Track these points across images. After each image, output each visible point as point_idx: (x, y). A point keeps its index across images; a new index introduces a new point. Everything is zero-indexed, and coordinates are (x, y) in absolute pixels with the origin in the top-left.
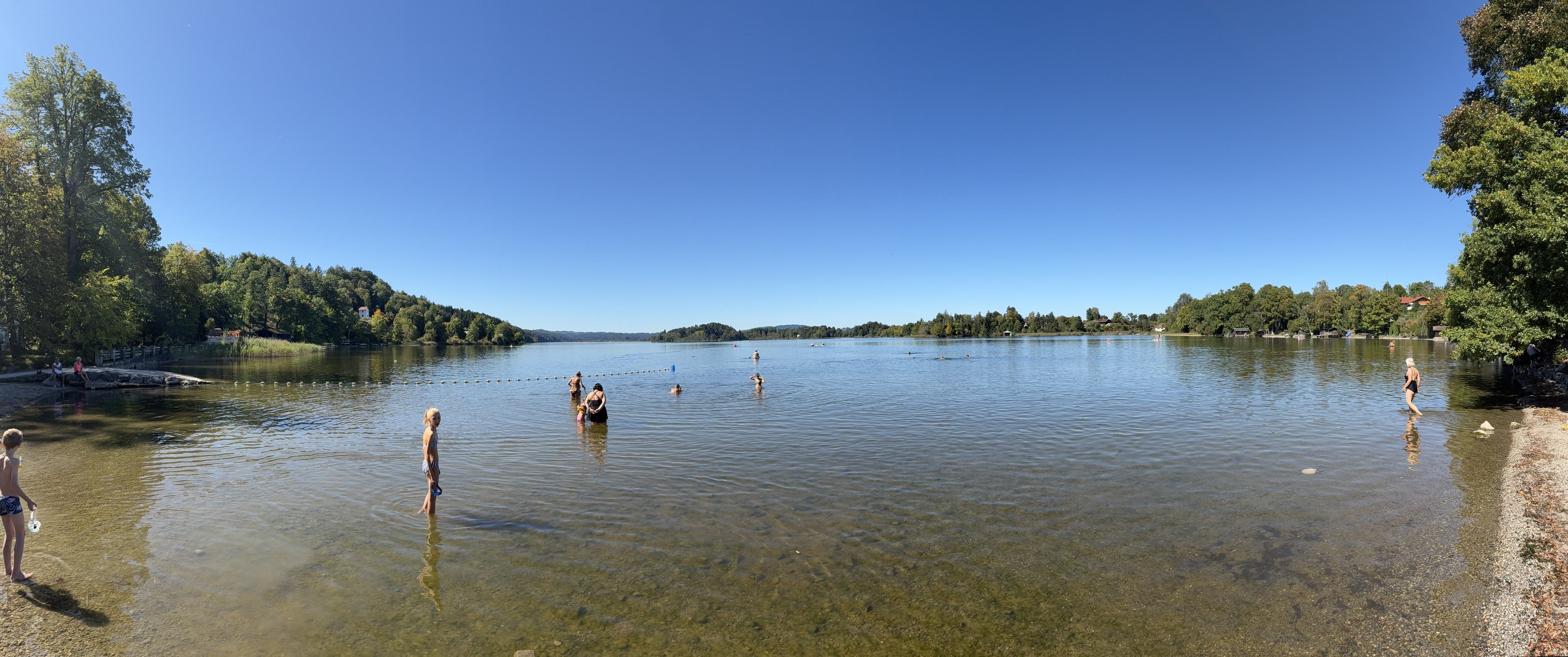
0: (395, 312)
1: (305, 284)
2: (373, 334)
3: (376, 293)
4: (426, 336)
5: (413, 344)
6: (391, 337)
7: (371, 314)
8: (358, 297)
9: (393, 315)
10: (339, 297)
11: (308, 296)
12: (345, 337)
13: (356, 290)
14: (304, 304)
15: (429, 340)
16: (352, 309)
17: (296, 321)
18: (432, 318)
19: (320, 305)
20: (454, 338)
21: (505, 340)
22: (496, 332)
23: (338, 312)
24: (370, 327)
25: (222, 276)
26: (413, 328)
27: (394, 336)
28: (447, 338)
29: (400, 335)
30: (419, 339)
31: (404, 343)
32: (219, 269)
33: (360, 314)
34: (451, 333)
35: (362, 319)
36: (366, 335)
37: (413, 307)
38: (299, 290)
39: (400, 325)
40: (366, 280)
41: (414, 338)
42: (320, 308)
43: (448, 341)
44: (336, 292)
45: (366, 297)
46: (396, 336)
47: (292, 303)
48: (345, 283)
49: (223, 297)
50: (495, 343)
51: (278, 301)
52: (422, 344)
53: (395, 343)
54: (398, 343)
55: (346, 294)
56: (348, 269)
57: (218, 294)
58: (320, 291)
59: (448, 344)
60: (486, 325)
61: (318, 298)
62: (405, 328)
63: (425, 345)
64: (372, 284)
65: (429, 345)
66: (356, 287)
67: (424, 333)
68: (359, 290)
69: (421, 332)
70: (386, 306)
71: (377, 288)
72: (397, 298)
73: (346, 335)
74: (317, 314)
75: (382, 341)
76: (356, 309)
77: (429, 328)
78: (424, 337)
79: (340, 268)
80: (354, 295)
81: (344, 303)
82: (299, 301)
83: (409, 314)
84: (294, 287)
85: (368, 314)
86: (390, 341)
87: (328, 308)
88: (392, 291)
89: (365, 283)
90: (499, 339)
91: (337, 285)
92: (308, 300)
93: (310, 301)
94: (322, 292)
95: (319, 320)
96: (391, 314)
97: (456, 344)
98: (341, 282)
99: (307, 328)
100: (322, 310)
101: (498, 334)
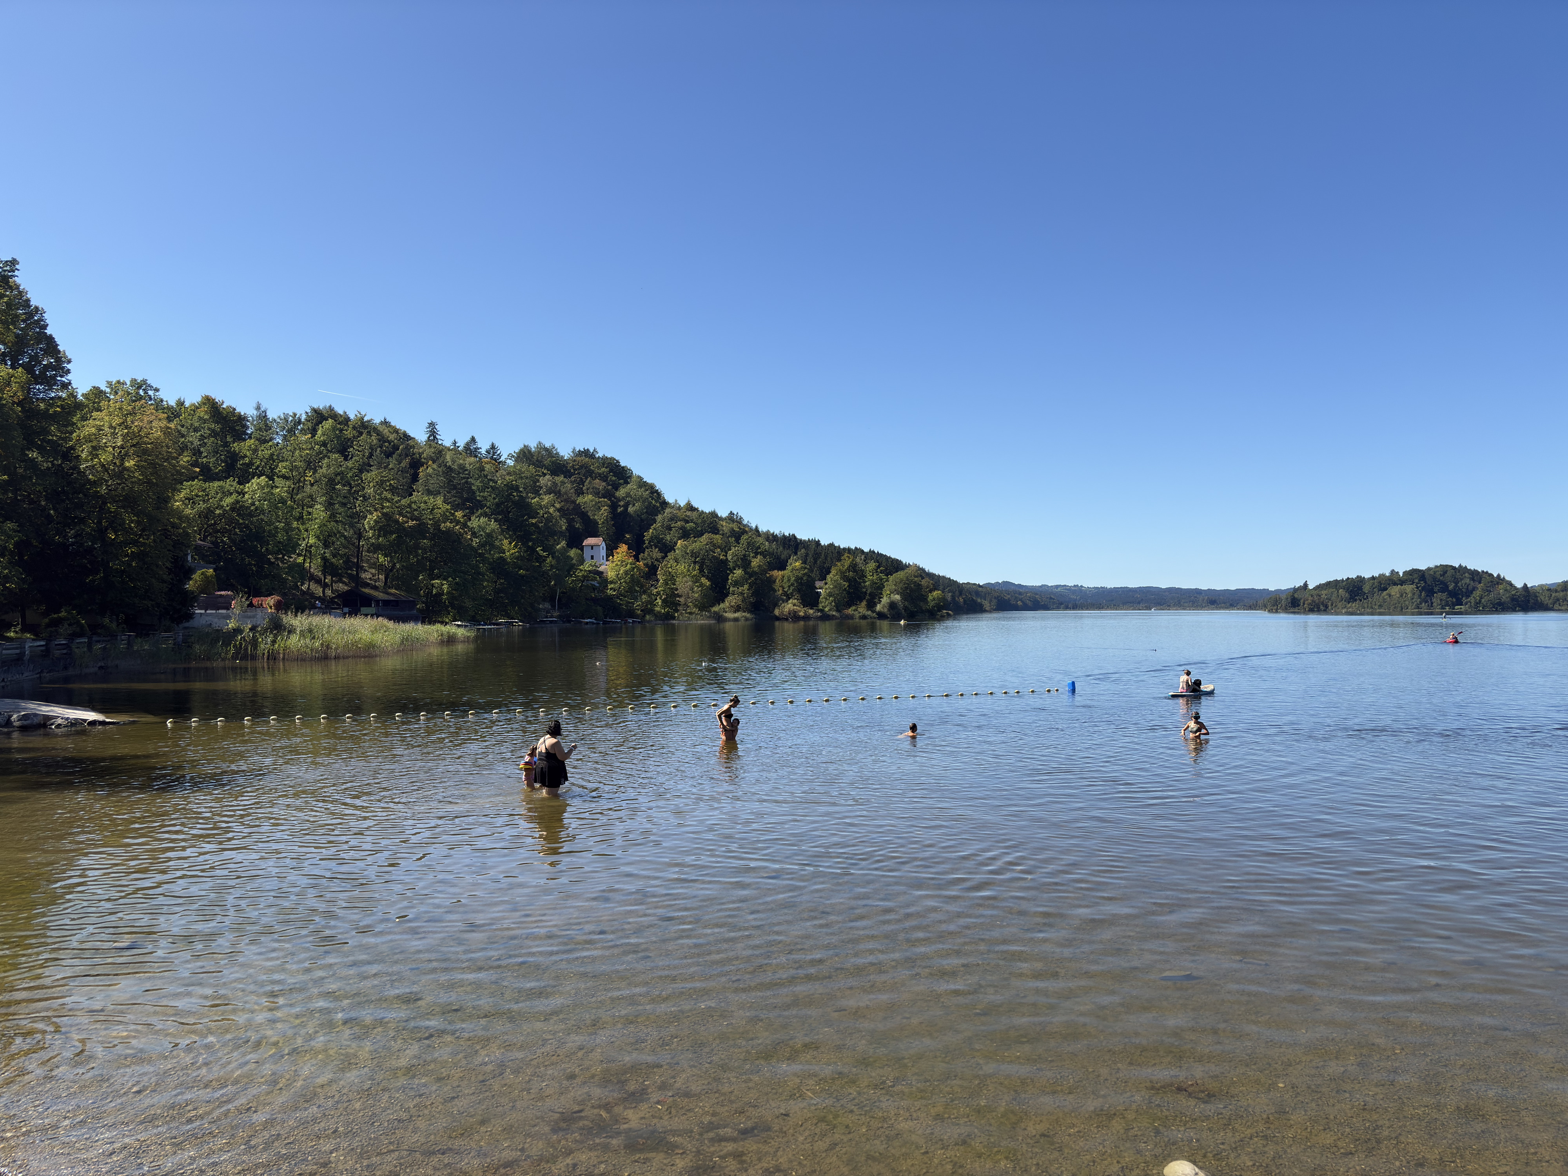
0: (667, 548)
1: (455, 488)
2: (611, 598)
3: (626, 506)
4: (731, 600)
5: (702, 620)
6: (652, 602)
7: (610, 552)
8: (584, 516)
9: (659, 555)
10: (535, 514)
11: (459, 514)
12: (547, 605)
13: (580, 500)
14: (449, 532)
15: (737, 609)
16: (563, 543)
17: (432, 569)
18: (745, 563)
19: (489, 535)
20: (790, 606)
21: (906, 608)
22: (886, 591)
23: (532, 550)
24: (605, 582)
25: (251, 464)
26: (702, 585)
27: (659, 601)
28: (776, 605)
29: (672, 600)
30: (715, 609)
31: (681, 619)
32: (245, 447)
33: (587, 553)
34: (785, 593)
35: (587, 566)
36: (595, 601)
37: (705, 538)
38: (439, 500)
39: (671, 578)
40: (604, 478)
41: (704, 606)
42: (489, 541)
43: (777, 612)
44: (529, 505)
45: (602, 515)
46: (664, 601)
47: (420, 530)
48: (555, 484)
49: (251, 515)
50: (881, 616)
51: (387, 525)
52: (720, 618)
53: (659, 617)
54: (669, 617)
55: (551, 510)
56: (565, 452)
57: (237, 507)
58: (492, 501)
59: (778, 619)
60: (863, 576)
61: (483, 520)
62: (683, 585)
63: (726, 620)
64: (616, 487)
65: (736, 620)
66: (580, 492)
67: (727, 595)
68: (586, 500)
69: (719, 592)
70: (648, 535)
71: (628, 495)
72: (673, 518)
73: (552, 600)
74: (481, 555)
75: (631, 614)
76: (575, 541)
77: (736, 583)
78: (726, 604)
79: (546, 449)
80: (573, 511)
81: (548, 532)
82: (437, 525)
83: (694, 554)
84: (429, 492)
85: (603, 552)
86: (651, 611)
87: (506, 542)
88: (665, 504)
89: (599, 484)
90: (892, 605)
91: (536, 491)
92: (458, 522)
93: (465, 525)
94: (498, 505)
95: (483, 567)
96: (656, 553)
97: (795, 617)
98: (545, 481)
99: (455, 586)
100: (493, 546)
101: (890, 596)
